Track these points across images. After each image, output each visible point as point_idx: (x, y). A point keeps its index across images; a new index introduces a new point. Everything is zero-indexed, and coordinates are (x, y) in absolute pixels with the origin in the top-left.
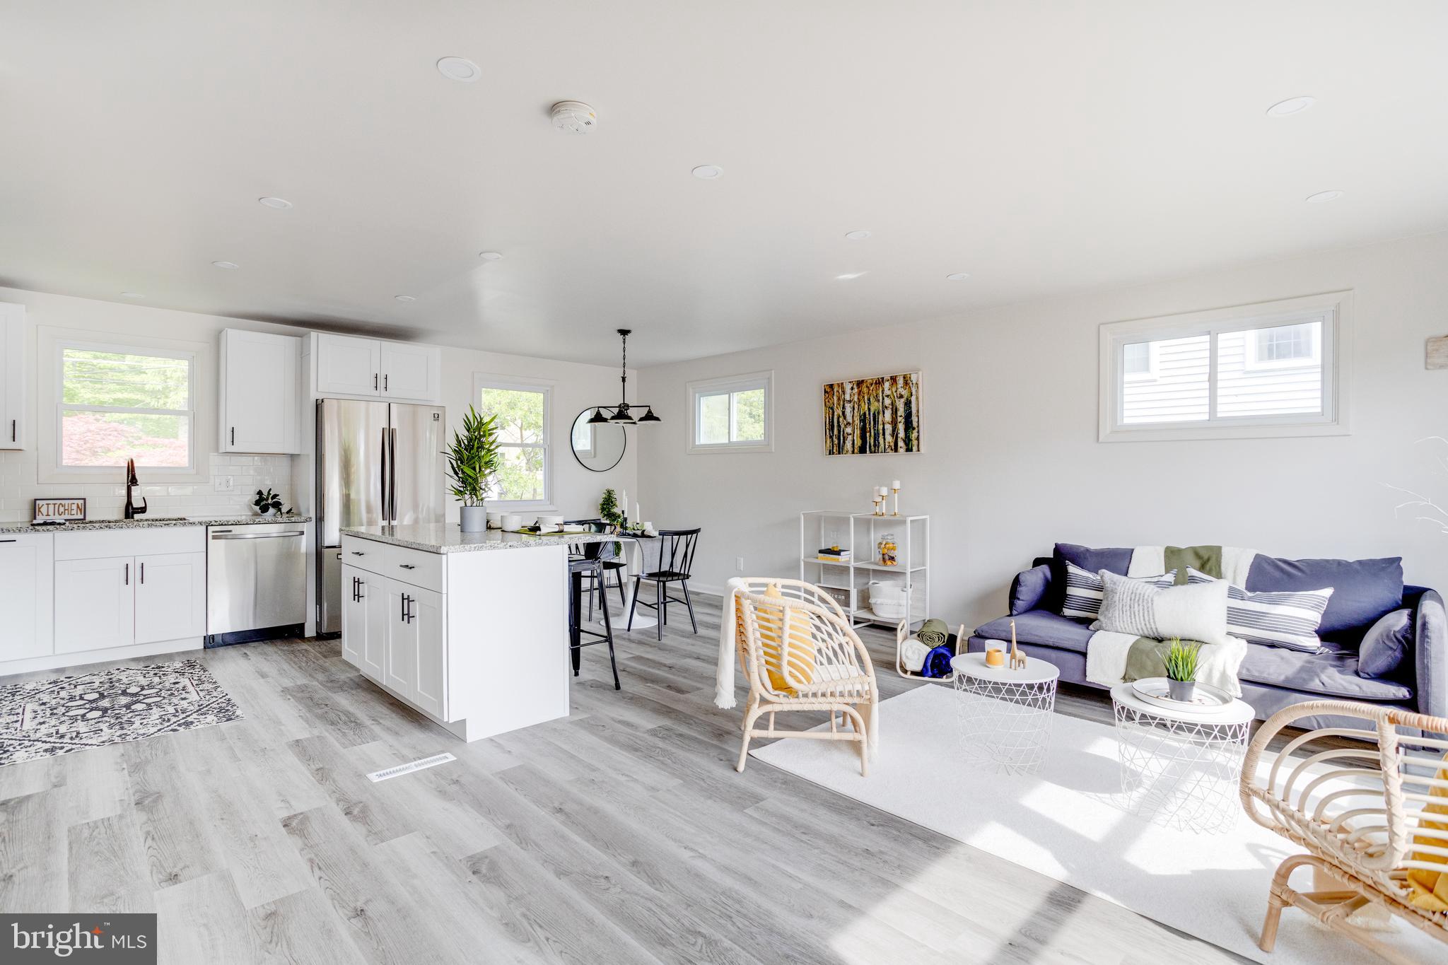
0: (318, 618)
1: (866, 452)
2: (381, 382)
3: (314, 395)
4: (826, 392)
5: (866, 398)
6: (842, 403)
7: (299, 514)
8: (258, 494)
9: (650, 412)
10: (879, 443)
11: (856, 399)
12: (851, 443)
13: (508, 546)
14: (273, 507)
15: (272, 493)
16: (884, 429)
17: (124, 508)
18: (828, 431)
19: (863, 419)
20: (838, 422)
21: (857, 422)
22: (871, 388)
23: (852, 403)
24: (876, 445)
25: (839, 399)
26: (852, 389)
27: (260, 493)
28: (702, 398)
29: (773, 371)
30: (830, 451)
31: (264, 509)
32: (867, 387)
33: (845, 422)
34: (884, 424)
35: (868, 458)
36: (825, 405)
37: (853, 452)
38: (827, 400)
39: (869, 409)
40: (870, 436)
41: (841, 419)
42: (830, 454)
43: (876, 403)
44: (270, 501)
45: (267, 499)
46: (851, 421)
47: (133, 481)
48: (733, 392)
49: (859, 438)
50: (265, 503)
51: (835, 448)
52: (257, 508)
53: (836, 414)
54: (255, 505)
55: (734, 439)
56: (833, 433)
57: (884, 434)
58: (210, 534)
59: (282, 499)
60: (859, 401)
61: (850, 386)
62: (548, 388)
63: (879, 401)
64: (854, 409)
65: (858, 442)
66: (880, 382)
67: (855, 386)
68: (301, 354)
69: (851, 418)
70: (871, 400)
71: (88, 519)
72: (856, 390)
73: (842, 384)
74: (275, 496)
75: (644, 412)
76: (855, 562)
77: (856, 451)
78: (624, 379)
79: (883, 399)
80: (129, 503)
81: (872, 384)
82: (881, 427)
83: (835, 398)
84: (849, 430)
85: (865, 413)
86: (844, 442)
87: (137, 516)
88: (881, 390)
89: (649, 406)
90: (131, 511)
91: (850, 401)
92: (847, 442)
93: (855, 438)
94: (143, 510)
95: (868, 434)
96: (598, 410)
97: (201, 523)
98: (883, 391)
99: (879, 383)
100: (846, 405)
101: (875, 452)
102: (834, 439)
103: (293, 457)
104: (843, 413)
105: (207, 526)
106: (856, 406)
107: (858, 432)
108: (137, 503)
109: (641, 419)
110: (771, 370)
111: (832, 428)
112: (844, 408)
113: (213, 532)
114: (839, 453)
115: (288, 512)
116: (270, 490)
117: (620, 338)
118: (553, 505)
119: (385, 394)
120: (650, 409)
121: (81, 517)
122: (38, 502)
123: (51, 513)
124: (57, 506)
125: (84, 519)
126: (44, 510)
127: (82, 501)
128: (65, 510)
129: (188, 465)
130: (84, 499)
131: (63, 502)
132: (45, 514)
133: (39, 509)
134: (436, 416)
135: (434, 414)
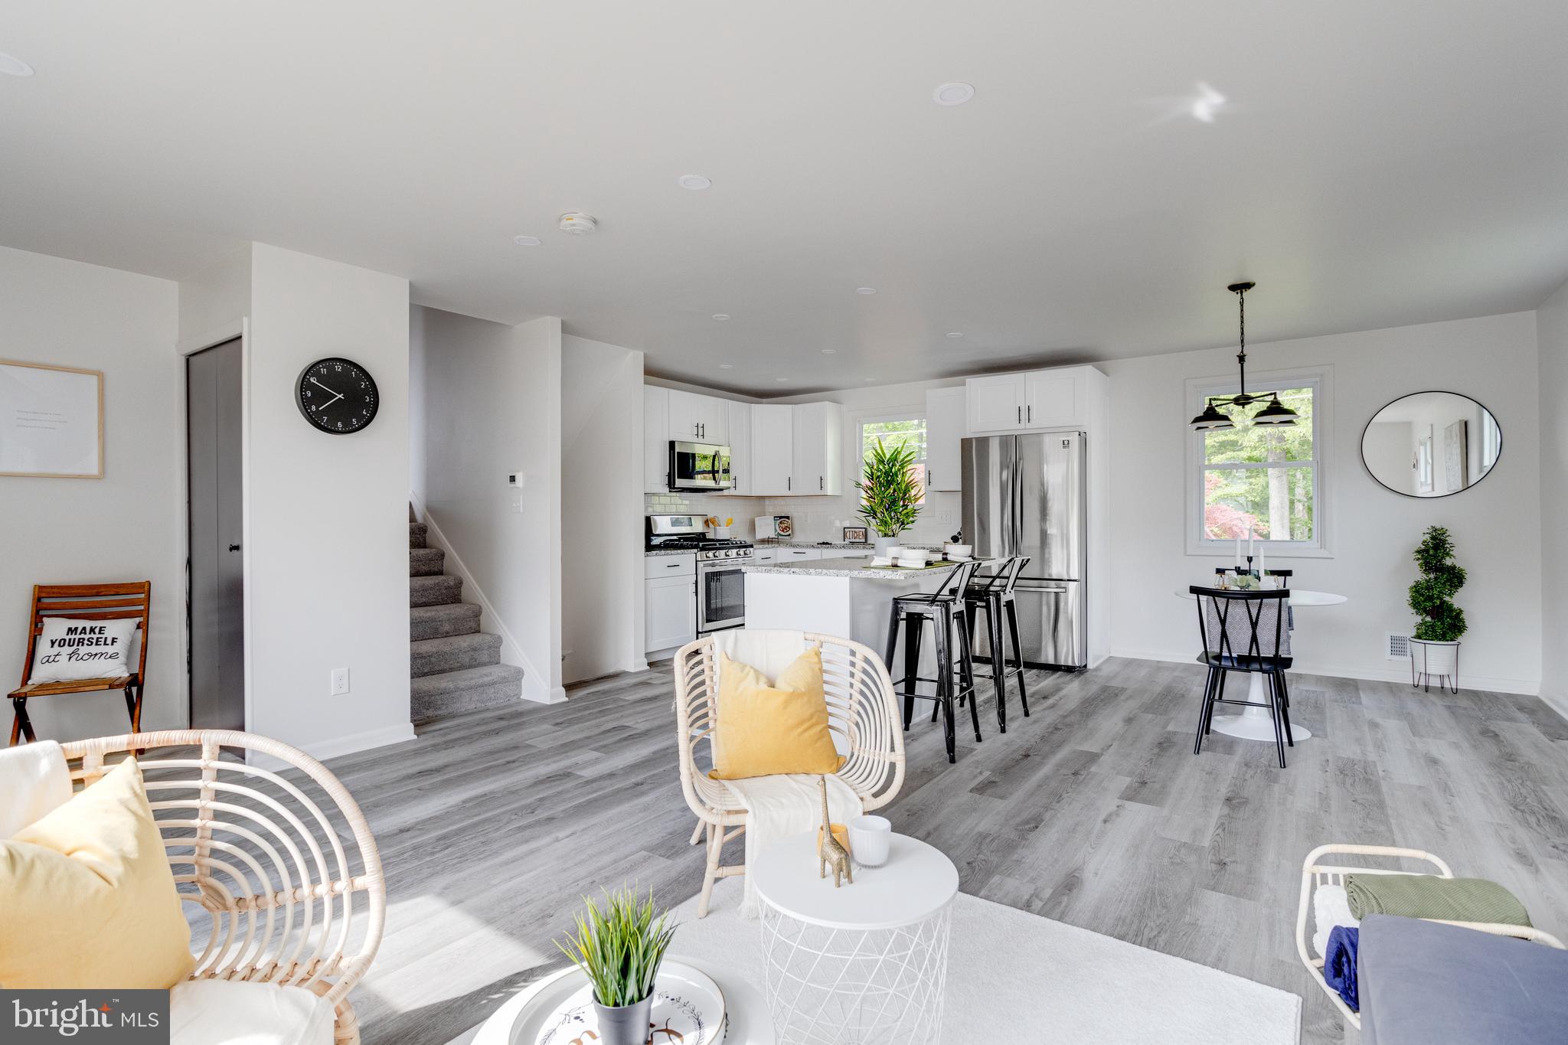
2: (1023, 414)
3: (965, 436)
62: (1318, 379)
71: (869, 542)
78: (1242, 359)
89: (1275, 394)
117: (1235, 297)
118: (1325, 549)
119: (1028, 426)
120: (1275, 398)
121: (864, 541)
122: (845, 530)
123: (851, 537)
124: (853, 532)
125: (865, 543)
126: (848, 535)
127: (864, 530)
128: (857, 535)
129: (924, 503)
130: (866, 528)
131: (856, 530)
132: (849, 538)
133: (846, 534)
134: (1066, 443)
135: (1063, 441)
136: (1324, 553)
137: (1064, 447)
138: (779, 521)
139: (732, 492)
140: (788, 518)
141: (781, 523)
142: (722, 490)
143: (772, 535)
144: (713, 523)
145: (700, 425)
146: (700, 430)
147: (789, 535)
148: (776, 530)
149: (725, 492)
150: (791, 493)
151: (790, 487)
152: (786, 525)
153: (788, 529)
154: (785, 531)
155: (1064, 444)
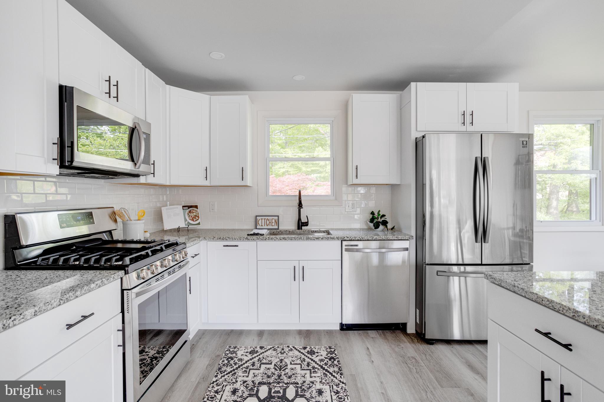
0: (417, 320)
2: (467, 118)
3: (415, 134)
7: (400, 231)
8: (371, 214)
14: (382, 225)
15: (381, 214)
17: (297, 222)
27: (373, 213)
31: (377, 226)
44: (380, 220)
45: (378, 218)
47: (300, 205)
50: (377, 221)
52: (372, 225)
54: (370, 222)
58: (344, 247)
59: (388, 218)
71: (280, 229)
74: (383, 216)
80: (300, 219)
87: (304, 228)
90: (300, 224)
94: (306, 224)
97: (338, 238)
103: (393, 187)
105: (342, 241)
108: (304, 220)
113: (346, 246)
115: (392, 229)
116: (379, 211)
119: (470, 128)
121: (276, 227)
122: (258, 218)
123: (263, 224)
124: (266, 220)
125: (278, 229)
126: (260, 222)
127: (276, 218)
128: (269, 223)
129: (330, 194)
130: (278, 216)
131: (268, 218)
132: (261, 225)
133: (258, 221)
134: (525, 143)
135: (523, 141)
137: (523, 147)
138: (188, 211)
139: (150, 179)
140: (196, 207)
141: (190, 212)
142: (137, 176)
143: (183, 225)
144: (120, 217)
145: (113, 82)
146: (113, 89)
147: (199, 224)
148: (186, 220)
149: (142, 180)
150: (207, 183)
151: (206, 177)
152: (195, 214)
153: (197, 218)
154: (195, 220)
155: (523, 144)
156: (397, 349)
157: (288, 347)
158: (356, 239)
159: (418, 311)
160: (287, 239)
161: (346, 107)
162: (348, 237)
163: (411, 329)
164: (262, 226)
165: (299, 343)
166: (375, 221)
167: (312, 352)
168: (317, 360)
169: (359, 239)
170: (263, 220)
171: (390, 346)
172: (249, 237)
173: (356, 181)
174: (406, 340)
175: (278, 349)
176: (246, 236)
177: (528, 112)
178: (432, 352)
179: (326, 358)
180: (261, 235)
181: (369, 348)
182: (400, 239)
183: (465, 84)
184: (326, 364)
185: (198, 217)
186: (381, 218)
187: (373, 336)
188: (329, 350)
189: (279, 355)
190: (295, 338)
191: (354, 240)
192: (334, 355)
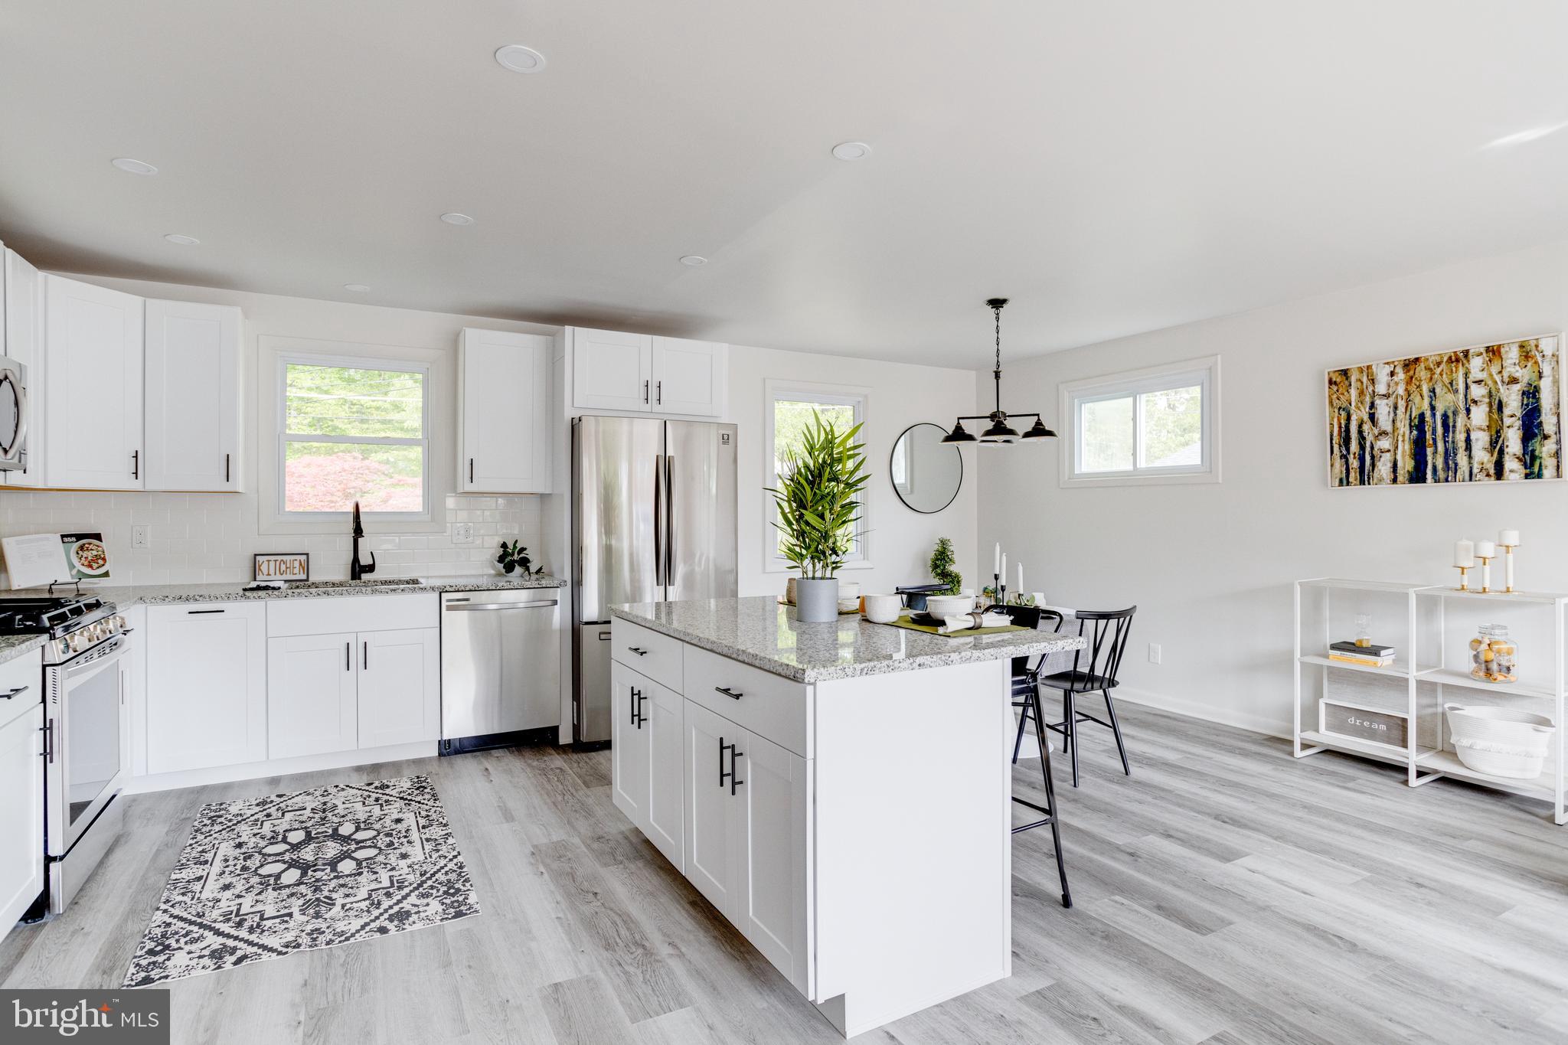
0: (575, 719)
1: (1423, 480)
2: (651, 392)
3: (569, 413)
4: (1331, 382)
5: (1425, 388)
6: (1368, 399)
7: (551, 575)
8: (501, 547)
9: (1039, 423)
10: (1456, 465)
11: (1401, 390)
12: (1390, 465)
13: (915, 665)
14: (520, 565)
15: (519, 546)
16: (1468, 440)
17: (350, 566)
18: (1336, 448)
19: (1419, 425)
20: (1360, 432)
21: (1403, 428)
22: (1438, 370)
23: (1392, 399)
24: (1450, 468)
25: (1361, 393)
26: (1392, 374)
27: (504, 546)
28: (1083, 405)
29: (1219, 356)
30: (1341, 480)
31: (509, 568)
32: (1428, 369)
33: (1376, 432)
34: (1468, 432)
35: (1429, 490)
36: (1331, 403)
37: (1395, 481)
38: (1335, 396)
39: (1433, 408)
40: (1435, 452)
41: (1366, 427)
42: (1341, 483)
43: (1450, 397)
44: (516, 557)
45: (513, 554)
46: (1389, 429)
47: (358, 531)
48: (1140, 394)
49: (1407, 457)
50: (511, 559)
51: (1352, 475)
52: (502, 566)
53: (1354, 418)
54: (499, 562)
55: (1142, 464)
56: (1348, 450)
57: (1468, 447)
58: (445, 604)
59: (530, 554)
60: (1409, 396)
61: (1388, 369)
62: (860, 399)
63: (1457, 391)
64: (1396, 408)
65: (1406, 464)
66: (1459, 359)
67: (1399, 370)
68: (553, 359)
69: (1390, 423)
70: (1438, 391)
71: (312, 579)
72: (1401, 375)
73: (1369, 367)
74: (523, 550)
75: (1029, 424)
76: (1418, 670)
77: (1400, 478)
78: (997, 375)
79: (1467, 387)
80: (356, 559)
81: (1439, 364)
82: (1461, 437)
83: (1354, 393)
84: (1384, 443)
85: (1422, 416)
86: (1373, 465)
87: (365, 577)
88: (1461, 371)
89: (1038, 415)
90: (357, 569)
91: (1387, 396)
92: (1379, 465)
93: (1399, 457)
94: (371, 568)
95: (1429, 451)
96: (959, 423)
97: (433, 589)
98: (1466, 375)
99: (1457, 360)
100: (1378, 402)
101: (1447, 480)
102: (1351, 457)
103: (543, 497)
104: (1372, 417)
105: (440, 593)
106: (1401, 404)
107: (1405, 449)
108: (365, 560)
109: (1027, 435)
110: (1217, 355)
111: (1347, 441)
112: (1372, 405)
113: (448, 601)
114: (1362, 482)
115: (537, 573)
116: (516, 542)
117: (991, 311)
118: (868, 559)
120: (1039, 419)
121: (304, 577)
122: (258, 558)
123: (272, 572)
124: (278, 563)
125: (307, 580)
126: (264, 568)
127: (305, 557)
128: (287, 568)
129: (421, 510)
130: (307, 554)
131: (284, 558)
132: (266, 573)
133: (260, 566)
134: (726, 437)
135: (723, 435)
136: (866, 564)
137: (724, 443)
138: (76, 545)
139: (15, 478)
140: (98, 537)
141: (81, 548)
143: (64, 577)
147: (106, 574)
148: (72, 566)
150: (136, 485)
151: (136, 473)
152: (95, 553)
153: (101, 562)
154: (95, 565)
155: (723, 439)
156: (535, 763)
157: (337, 786)
158: (467, 589)
159: (575, 703)
160: (333, 594)
161: (454, 345)
162: (451, 586)
163: (565, 737)
164: (269, 575)
165: (360, 781)
166: (507, 560)
167: (384, 787)
168: (394, 793)
169: (471, 588)
170: (272, 564)
171: (525, 762)
172: (248, 594)
173: (469, 487)
174: (554, 752)
175: (316, 792)
176: (241, 592)
177: (764, 380)
178: (589, 759)
179: (410, 789)
180: (274, 588)
181: (489, 768)
182: (544, 586)
183: (650, 336)
184: (409, 794)
185: (104, 559)
186: (519, 553)
187: (496, 755)
188: (416, 780)
189: (320, 798)
190: (349, 776)
191: (463, 591)
192: (424, 784)
